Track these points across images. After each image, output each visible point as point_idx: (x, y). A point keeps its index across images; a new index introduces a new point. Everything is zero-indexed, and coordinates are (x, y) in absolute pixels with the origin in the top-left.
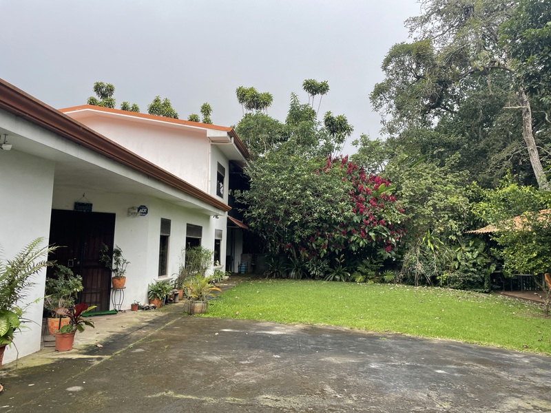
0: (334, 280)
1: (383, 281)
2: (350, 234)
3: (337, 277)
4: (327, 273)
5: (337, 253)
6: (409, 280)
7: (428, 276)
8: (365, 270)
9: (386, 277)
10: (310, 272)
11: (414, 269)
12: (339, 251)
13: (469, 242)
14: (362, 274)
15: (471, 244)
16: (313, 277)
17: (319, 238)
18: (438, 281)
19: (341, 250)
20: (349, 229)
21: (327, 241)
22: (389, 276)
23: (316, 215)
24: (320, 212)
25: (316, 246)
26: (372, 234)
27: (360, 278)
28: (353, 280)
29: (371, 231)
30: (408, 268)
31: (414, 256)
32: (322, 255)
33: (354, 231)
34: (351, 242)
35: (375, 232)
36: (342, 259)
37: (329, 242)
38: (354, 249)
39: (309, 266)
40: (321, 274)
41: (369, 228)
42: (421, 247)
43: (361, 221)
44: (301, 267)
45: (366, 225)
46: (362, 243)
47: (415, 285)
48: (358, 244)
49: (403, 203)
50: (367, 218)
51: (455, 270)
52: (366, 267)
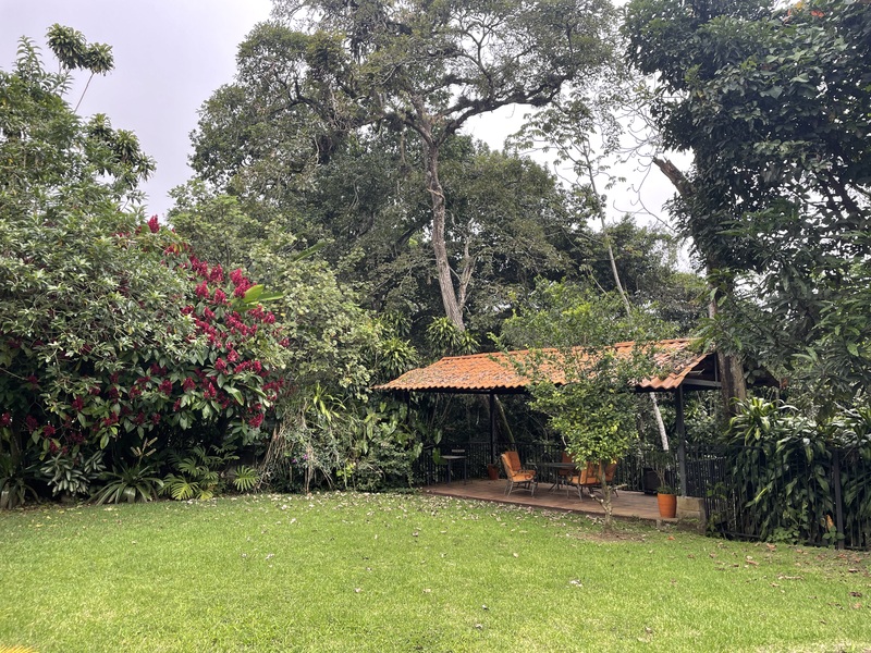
0: (123, 499)
1: (232, 490)
2: (178, 390)
3: (130, 493)
4: (97, 484)
5: (141, 436)
6: (290, 480)
7: (327, 471)
8: (195, 471)
9: (239, 482)
10: (53, 485)
11: (302, 461)
12: (146, 430)
13: (379, 406)
14: (189, 478)
15: (382, 409)
16: (60, 499)
17: (98, 400)
18: (341, 478)
19: (151, 428)
20: (174, 378)
21: (117, 408)
22: (246, 477)
23: (125, 341)
24: (135, 334)
25: (89, 418)
26: (233, 391)
27: (183, 489)
28: (167, 496)
29: (229, 384)
30: (290, 459)
31: (301, 433)
32: (105, 442)
33: (188, 384)
34: (180, 410)
35: (239, 385)
36: (148, 449)
37: (124, 410)
38: (184, 424)
39: (53, 472)
40: (84, 489)
41: (225, 376)
42: (308, 416)
43: (207, 362)
44: (18, 473)
45: (220, 369)
46: (206, 411)
47: (303, 493)
48: (198, 413)
49: (288, 328)
50: (220, 354)
51: (362, 455)
52: (199, 462)
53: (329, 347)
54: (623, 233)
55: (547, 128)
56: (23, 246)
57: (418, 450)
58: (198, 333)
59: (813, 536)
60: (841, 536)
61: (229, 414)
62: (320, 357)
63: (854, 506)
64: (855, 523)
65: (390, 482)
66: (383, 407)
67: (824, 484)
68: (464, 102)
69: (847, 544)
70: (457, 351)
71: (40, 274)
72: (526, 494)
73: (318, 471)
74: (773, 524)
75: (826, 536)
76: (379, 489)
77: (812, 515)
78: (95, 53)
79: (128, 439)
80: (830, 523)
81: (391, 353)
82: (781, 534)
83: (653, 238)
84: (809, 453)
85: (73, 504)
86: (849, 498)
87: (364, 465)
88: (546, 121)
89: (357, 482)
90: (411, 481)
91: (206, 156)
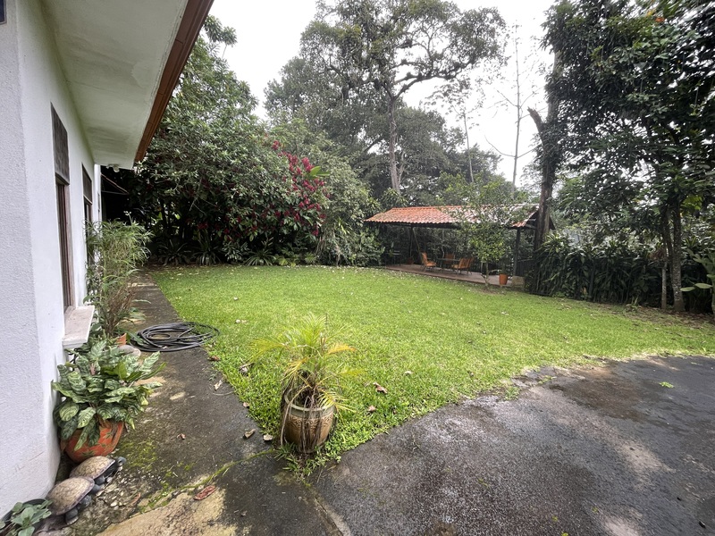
0: (259, 264)
1: (303, 262)
2: (282, 217)
3: (261, 261)
4: (245, 257)
5: (266, 236)
6: (329, 259)
7: (345, 257)
8: (289, 254)
9: (306, 259)
10: (228, 256)
11: (335, 252)
12: (268, 234)
14: (286, 257)
16: (231, 262)
17: (248, 218)
18: (351, 260)
19: (270, 233)
20: (280, 210)
21: (256, 223)
22: (310, 258)
23: (264, 190)
25: (244, 227)
26: (307, 218)
27: (283, 261)
28: (277, 264)
29: (305, 214)
30: (330, 251)
31: (334, 239)
32: (252, 238)
33: (286, 214)
34: (283, 225)
35: (309, 215)
36: (269, 242)
37: (258, 224)
38: (285, 232)
39: (227, 250)
40: (241, 258)
41: (303, 211)
42: (335, 232)
43: (295, 203)
44: (212, 250)
45: (301, 207)
46: (295, 226)
47: (335, 266)
48: (292, 227)
49: (330, 189)
50: (301, 200)
51: (359, 251)
52: (290, 250)
53: (347, 200)
54: (473, 152)
55: (445, 94)
56: (215, 137)
57: (383, 249)
58: (295, 189)
59: (575, 295)
60: (590, 297)
61: (305, 229)
62: (343, 204)
63: (599, 285)
64: (598, 292)
65: (372, 263)
66: (367, 230)
67: (586, 274)
68: (409, 76)
69: (592, 300)
70: (399, 205)
71: (225, 153)
72: (431, 271)
73: (341, 256)
74: (556, 290)
75: (582, 296)
76: (366, 266)
77: (576, 287)
78: (227, 33)
79: (261, 237)
80: (585, 290)
81: (370, 205)
82: (560, 294)
83: (487, 156)
84: (583, 260)
85: (237, 265)
86: (597, 281)
87: (360, 256)
88: (445, 90)
89: (358, 262)
90: (380, 263)
91: (272, 101)
